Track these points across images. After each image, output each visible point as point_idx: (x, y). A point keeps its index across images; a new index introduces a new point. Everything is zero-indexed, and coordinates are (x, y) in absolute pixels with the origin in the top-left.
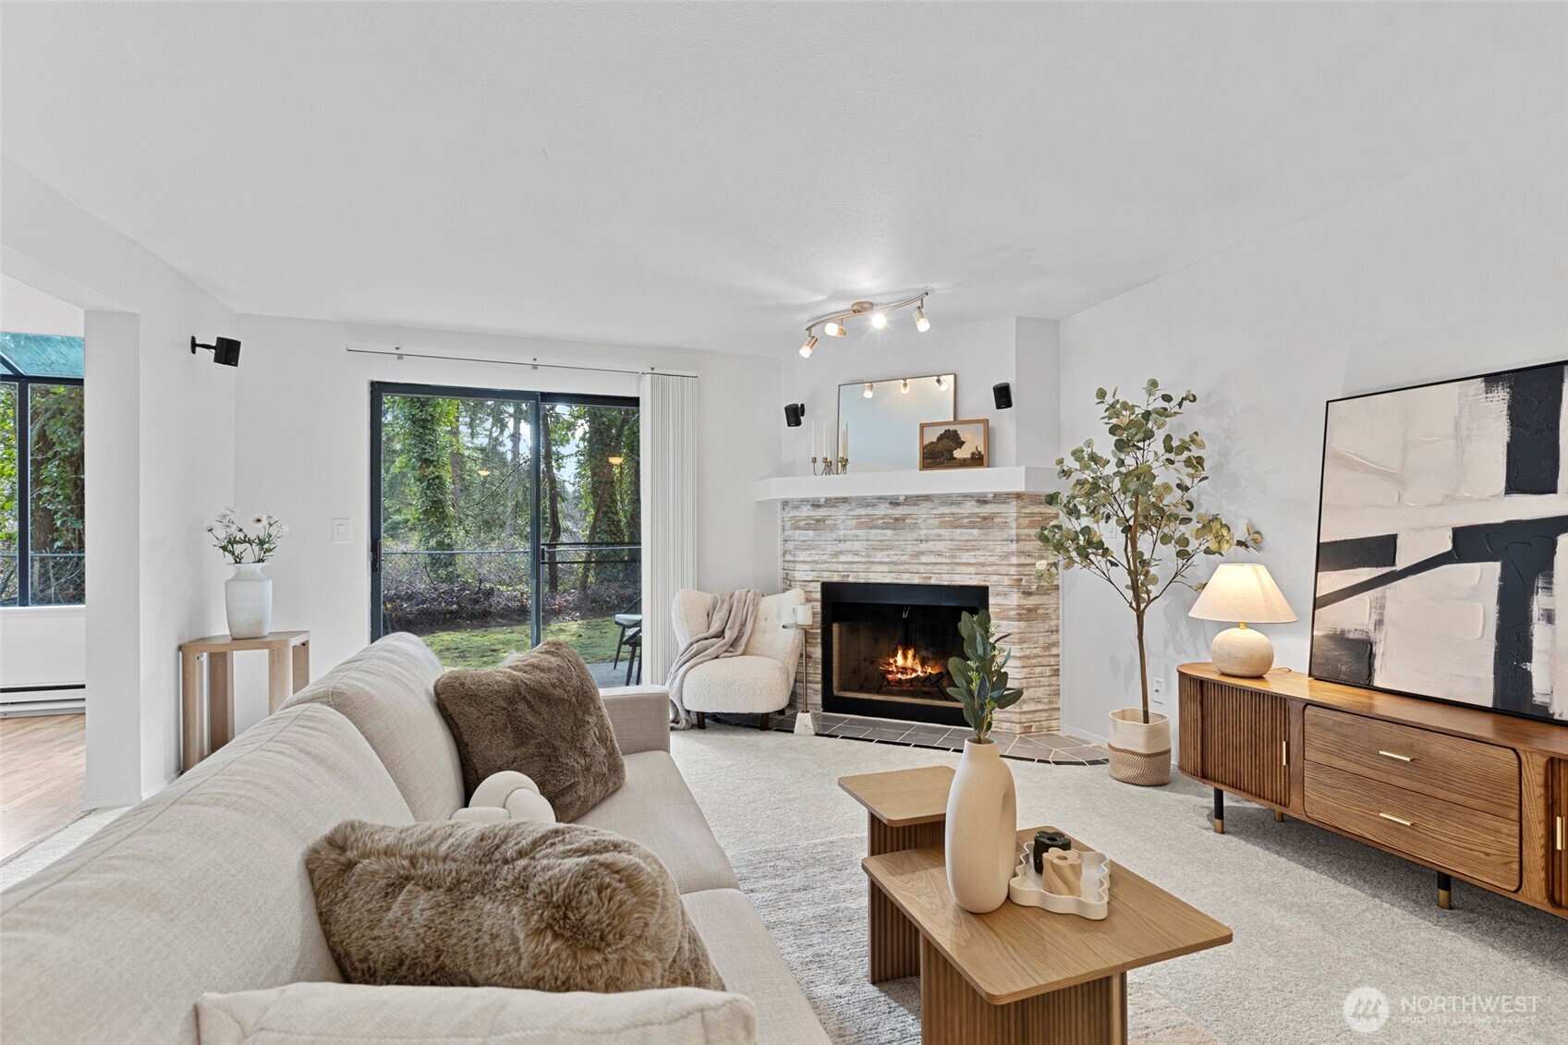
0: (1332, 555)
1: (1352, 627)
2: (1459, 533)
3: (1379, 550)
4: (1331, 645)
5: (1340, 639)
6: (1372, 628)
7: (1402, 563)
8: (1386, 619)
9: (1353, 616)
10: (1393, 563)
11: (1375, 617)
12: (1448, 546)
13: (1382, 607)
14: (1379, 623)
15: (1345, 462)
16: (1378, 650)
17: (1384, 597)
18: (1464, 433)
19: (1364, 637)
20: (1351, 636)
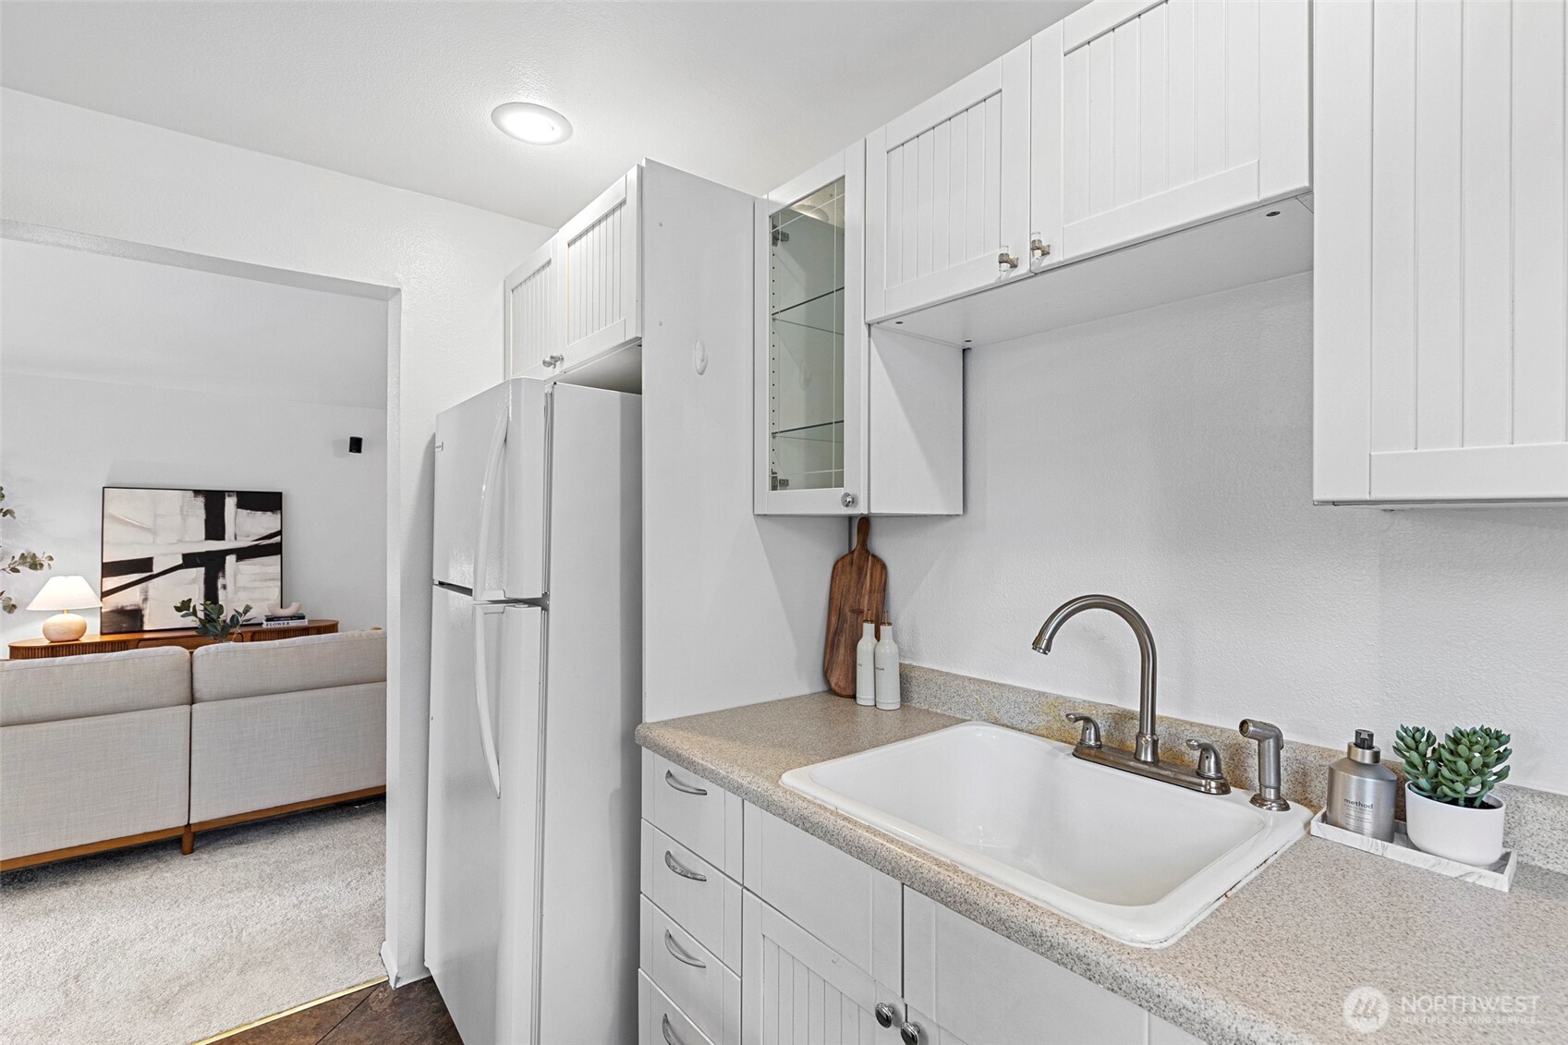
0: (110, 569)
1: (128, 604)
2: (185, 556)
3: (144, 565)
4: (116, 615)
5: (121, 612)
6: (141, 602)
7: (156, 570)
8: (149, 597)
9: (129, 598)
10: (152, 571)
11: (143, 597)
12: (181, 562)
13: (147, 592)
14: (145, 600)
15: (116, 519)
16: (146, 613)
17: (147, 587)
18: (185, 513)
19: (136, 607)
20: (128, 608)
